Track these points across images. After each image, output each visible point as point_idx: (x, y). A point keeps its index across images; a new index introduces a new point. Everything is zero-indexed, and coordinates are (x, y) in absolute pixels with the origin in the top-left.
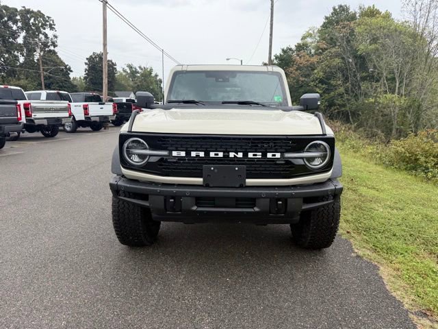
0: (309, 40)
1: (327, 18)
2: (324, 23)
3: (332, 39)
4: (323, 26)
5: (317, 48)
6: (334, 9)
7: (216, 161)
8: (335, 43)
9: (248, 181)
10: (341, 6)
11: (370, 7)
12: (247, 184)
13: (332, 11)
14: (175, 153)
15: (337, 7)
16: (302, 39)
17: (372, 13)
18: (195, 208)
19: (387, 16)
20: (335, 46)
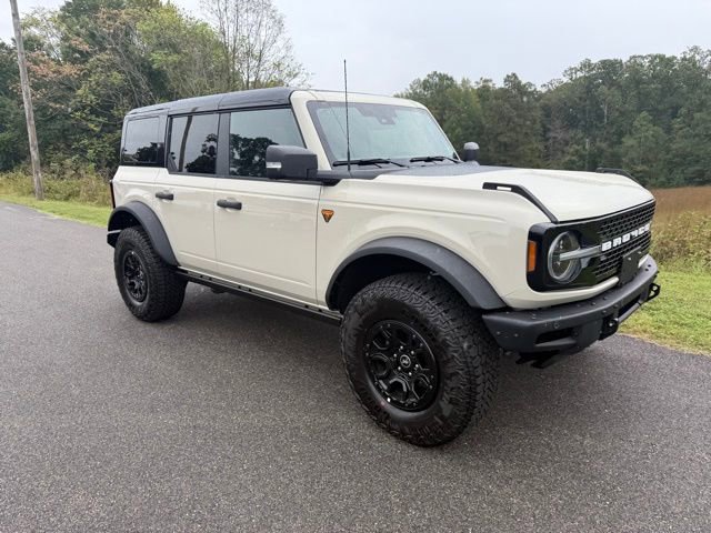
0: (35, 31)
2: (68, 4)
4: (64, 9)
5: (68, 50)
7: (626, 247)
14: (604, 247)
20: (103, 49)
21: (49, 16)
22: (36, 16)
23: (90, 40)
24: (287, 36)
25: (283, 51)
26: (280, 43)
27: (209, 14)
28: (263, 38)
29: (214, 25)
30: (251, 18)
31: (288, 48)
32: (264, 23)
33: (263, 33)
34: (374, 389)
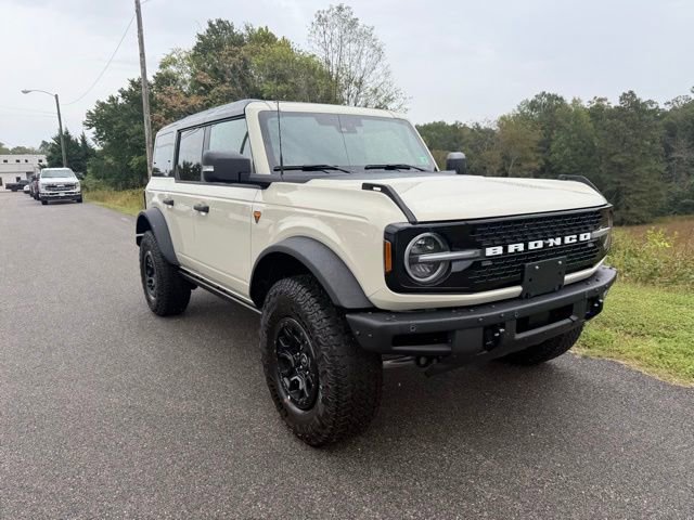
0: (173, 69)
1: (201, 37)
2: (198, 44)
3: (216, 70)
4: (196, 49)
5: (196, 84)
6: (210, 24)
8: (222, 78)
10: (220, 22)
11: (261, 29)
13: (207, 27)
14: (490, 252)
15: (214, 23)
16: (161, 67)
17: (265, 38)
18: (519, 336)
19: (285, 43)
20: (224, 82)
21: (184, 55)
22: (174, 56)
23: (213, 75)
24: (386, 63)
25: (382, 77)
26: (379, 70)
27: (316, 47)
28: (363, 67)
29: (320, 56)
30: (353, 47)
31: (387, 74)
32: (365, 52)
33: (363, 61)
34: (280, 386)
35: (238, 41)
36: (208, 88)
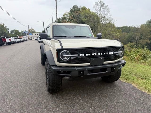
0: (66, 16)
1: (71, 9)
2: (71, 11)
3: (73, 16)
4: (70, 12)
5: (69, 19)
6: (73, 6)
7: (94, 56)
8: (75, 17)
9: (104, 62)
10: (75, 6)
11: (84, 7)
12: (104, 64)
13: (73, 7)
14: (81, 55)
15: (74, 6)
16: (63, 16)
17: (84, 9)
18: (88, 74)
19: (89, 10)
20: (75, 18)
21: (68, 13)
22: (66, 13)
24: (110, 13)
25: (110, 16)
26: (109, 14)
27: (95, 10)
28: (105, 14)
29: (96, 12)
30: (103, 10)
31: (111, 15)
32: (106, 11)
33: (105, 13)
35: (79, 10)
36: (72, 20)
